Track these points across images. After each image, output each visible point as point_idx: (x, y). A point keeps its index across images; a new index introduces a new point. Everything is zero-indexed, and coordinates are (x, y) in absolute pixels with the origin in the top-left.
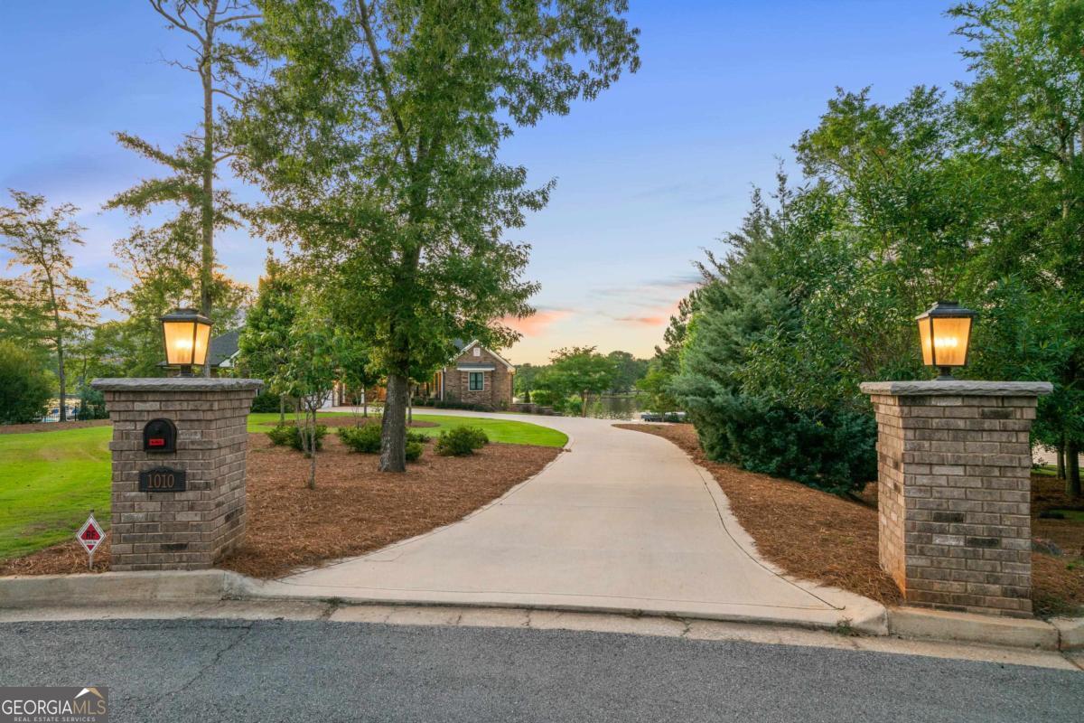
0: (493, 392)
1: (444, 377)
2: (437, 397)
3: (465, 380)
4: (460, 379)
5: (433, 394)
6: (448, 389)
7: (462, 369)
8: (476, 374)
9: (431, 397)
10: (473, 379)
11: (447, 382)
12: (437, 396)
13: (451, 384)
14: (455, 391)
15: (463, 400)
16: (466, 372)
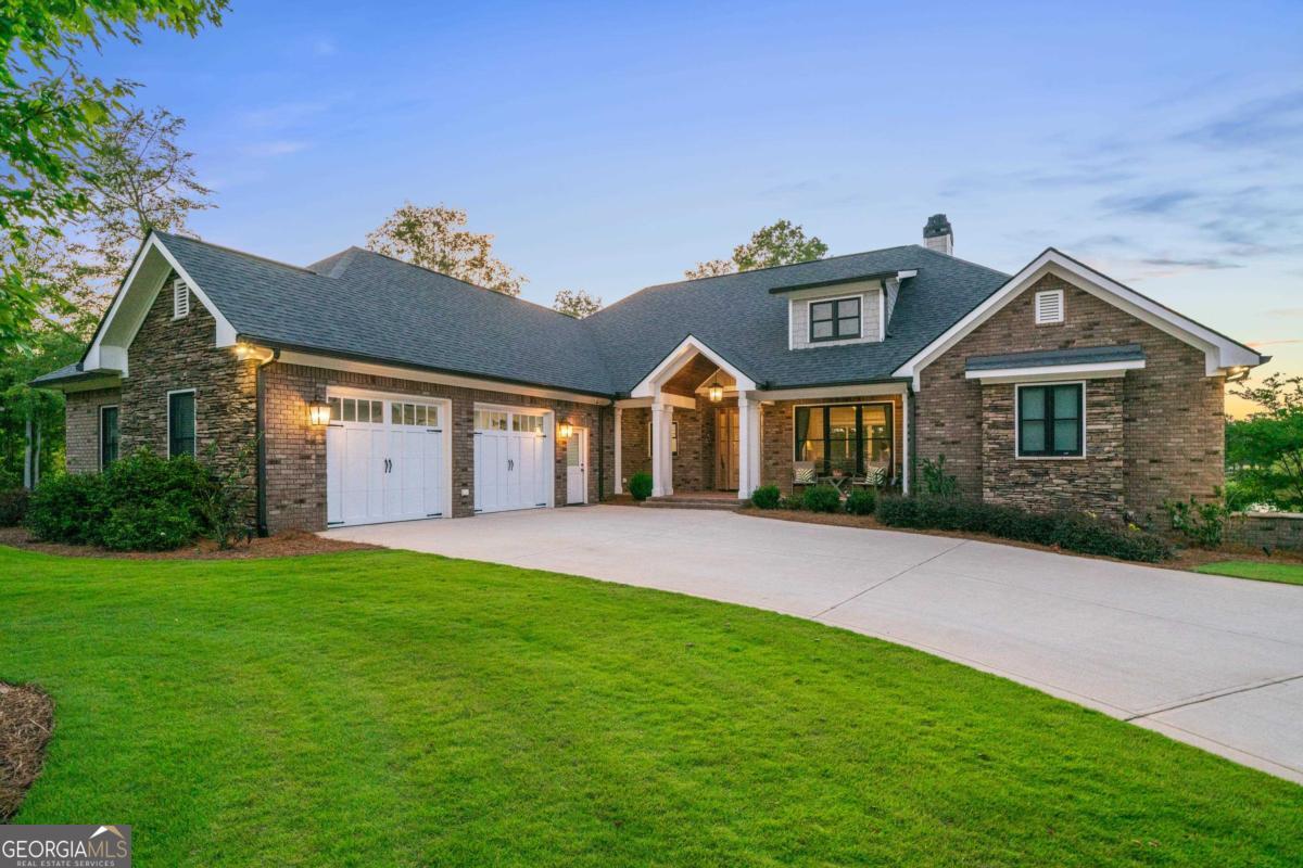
0: (1130, 462)
1: (914, 415)
2: (890, 482)
3: (1000, 418)
4: (976, 417)
5: (874, 471)
6: (930, 453)
7: (985, 375)
8: (1049, 392)
9: (869, 480)
10: (1035, 409)
11: (925, 428)
12: (888, 476)
13: (939, 432)
14: (959, 462)
15: (989, 496)
16: (1004, 388)
